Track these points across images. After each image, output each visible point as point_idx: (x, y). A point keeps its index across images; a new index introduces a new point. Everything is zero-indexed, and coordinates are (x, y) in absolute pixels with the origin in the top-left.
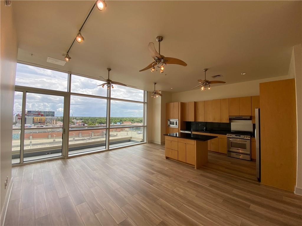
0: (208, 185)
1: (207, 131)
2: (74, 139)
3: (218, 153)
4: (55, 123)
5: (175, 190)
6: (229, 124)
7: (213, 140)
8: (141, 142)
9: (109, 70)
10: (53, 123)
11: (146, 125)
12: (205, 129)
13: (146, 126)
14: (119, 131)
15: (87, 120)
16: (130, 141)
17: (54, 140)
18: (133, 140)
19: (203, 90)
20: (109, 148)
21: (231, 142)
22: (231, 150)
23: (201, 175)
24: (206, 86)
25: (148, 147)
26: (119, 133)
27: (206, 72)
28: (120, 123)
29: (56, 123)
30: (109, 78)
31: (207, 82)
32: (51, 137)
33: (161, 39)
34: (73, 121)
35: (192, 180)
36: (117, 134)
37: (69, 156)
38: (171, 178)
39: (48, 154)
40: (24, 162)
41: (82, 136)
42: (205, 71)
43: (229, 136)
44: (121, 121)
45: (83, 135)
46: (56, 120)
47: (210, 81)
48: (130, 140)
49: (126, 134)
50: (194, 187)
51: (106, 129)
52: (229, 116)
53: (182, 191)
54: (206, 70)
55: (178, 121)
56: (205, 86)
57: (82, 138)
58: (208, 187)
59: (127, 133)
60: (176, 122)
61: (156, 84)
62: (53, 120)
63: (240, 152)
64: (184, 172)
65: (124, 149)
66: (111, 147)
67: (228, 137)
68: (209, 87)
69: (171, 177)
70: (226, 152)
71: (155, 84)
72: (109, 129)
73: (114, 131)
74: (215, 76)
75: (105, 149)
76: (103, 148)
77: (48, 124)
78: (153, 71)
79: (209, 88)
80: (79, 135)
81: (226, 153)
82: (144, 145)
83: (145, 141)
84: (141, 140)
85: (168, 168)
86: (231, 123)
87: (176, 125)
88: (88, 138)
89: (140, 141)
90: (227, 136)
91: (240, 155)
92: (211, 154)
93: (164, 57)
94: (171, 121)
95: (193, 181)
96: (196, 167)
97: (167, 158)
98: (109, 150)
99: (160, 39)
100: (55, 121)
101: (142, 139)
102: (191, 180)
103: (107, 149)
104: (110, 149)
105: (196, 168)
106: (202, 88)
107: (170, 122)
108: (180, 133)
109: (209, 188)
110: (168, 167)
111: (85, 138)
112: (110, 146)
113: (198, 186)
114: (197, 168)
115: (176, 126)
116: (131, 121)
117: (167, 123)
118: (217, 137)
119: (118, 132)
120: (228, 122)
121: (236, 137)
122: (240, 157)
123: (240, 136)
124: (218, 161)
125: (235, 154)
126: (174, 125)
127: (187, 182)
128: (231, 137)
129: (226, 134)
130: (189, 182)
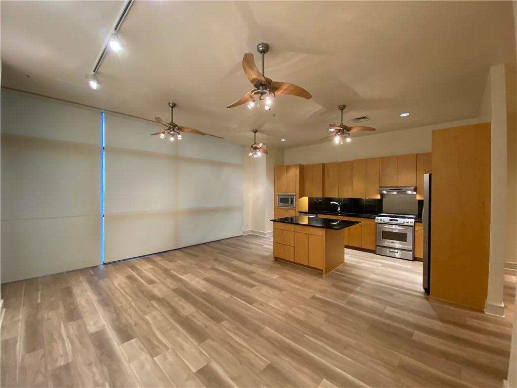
3: (361, 248)
5: (290, 312)
6: (381, 202)
9: (173, 105)
21: (383, 231)
22: (382, 243)
23: (334, 286)
24: (343, 135)
27: (343, 110)
30: (172, 121)
31: (345, 128)
33: (266, 48)
38: (283, 293)
43: (379, 221)
47: (349, 127)
50: (322, 306)
52: (379, 187)
53: (302, 312)
54: (343, 107)
55: (295, 197)
56: (341, 136)
60: (292, 198)
63: (396, 246)
67: (377, 223)
68: (348, 138)
69: (283, 291)
71: (256, 131)
74: (357, 119)
79: (348, 140)
81: (375, 249)
86: (384, 199)
87: (292, 203)
90: (376, 221)
95: (320, 296)
96: (324, 272)
97: (277, 259)
102: (316, 295)
105: (324, 275)
106: (337, 139)
110: (278, 275)
118: (359, 222)
120: (379, 197)
121: (391, 222)
122: (397, 255)
123: (397, 220)
124: (361, 263)
125: (388, 249)
126: (288, 203)
127: (311, 298)
128: (382, 222)
129: (375, 218)
130: (314, 298)
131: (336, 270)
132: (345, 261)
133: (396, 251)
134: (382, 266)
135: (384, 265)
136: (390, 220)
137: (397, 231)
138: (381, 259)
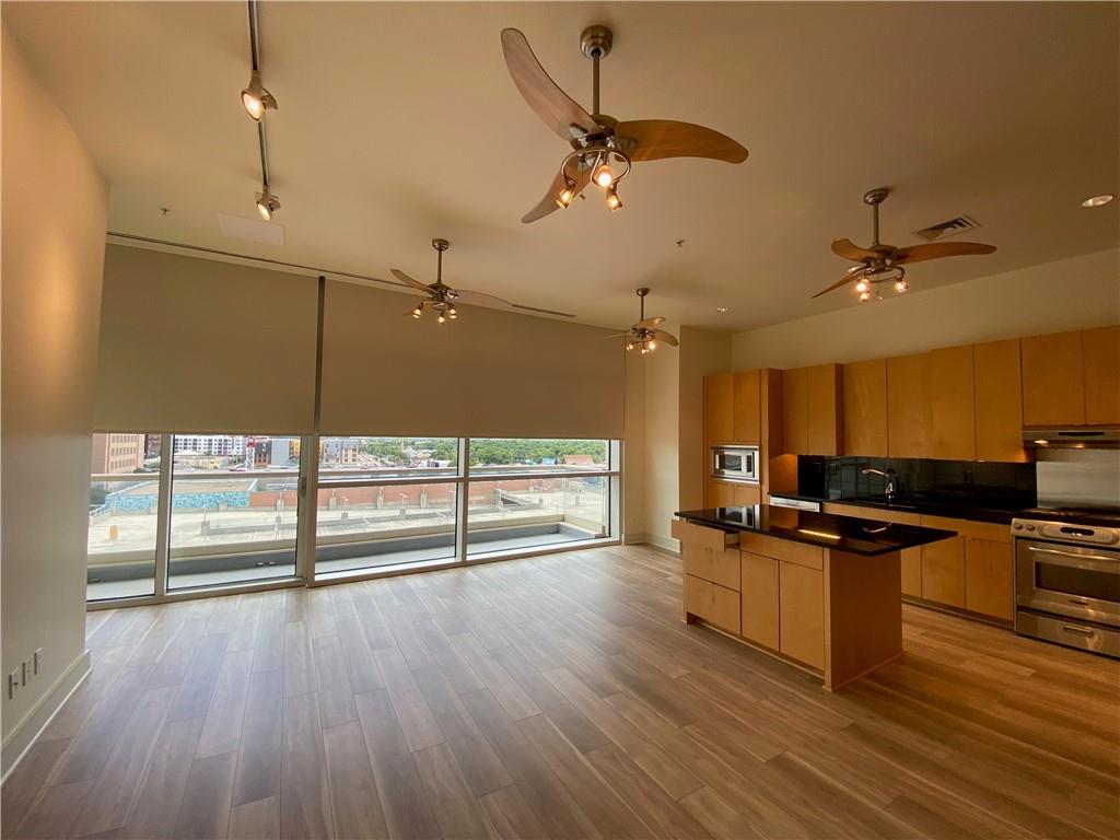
0: (887, 800)
1: (901, 501)
2: (403, 511)
3: (965, 611)
4: (350, 460)
5: (693, 802)
6: (1028, 471)
7: (932, 549)
8: (597, 537)
9: (442, 245)
10: (346, 461)
11: (618, 470)
12: (892, 493)
13: (619, 474)
14: (550, 491)
15: (446, 449)
16: (557, 530)
17: (345, 515)
18: (572, 529)
19: (864, 296)
20: (464, 554)
21: (1038, 564)
22: (1036, 603)
23: (855, 729)
24: (882, 276)
25: (624, 561)
26: (547, 498)
27: (880, 205)
28: (553, 461)
29: (354, 460)
30: (439, 280)
31: (888, 252)
32: (337, 504)
33: (605, 38)
34: (404, 451)
35: (800, 755)
36: (541, 501)
37: (317, 578)
38: (686, 728)
39: (267, 565)
40: (168, 590)
41: (431, 504)
42: (877, 202)
43: (1024, 532)
44: (557, 452)
45: (433, 501)
46: (355, 450)
47: (900, 245)
48: (558, 526)
49: (574, 502)
50: (805, 802)
51: (457, 481)
52: (1024, 428)
53: (731, 812)
54: (880, 196)
55: (757, 453)
56: (874, 277)
57: (427, 511)
58: (886, 808)
59: (577, 498)
60: (750, 460)
61: (649, 295)
62: (346, 450)
63: (1088, 615)
64: (764, 702)
65: (525, 563)
66: (476, 552)
67: (1018, 537)
68: (900, 280)
69: (687, 724)
70: (1008, 613)
71: (645, 292)
72: (466, 480)
73: (531, 489)
74: (933, 229)
75: (452, 561)
76: (446, 556)
77: (332, 462)
78: (566, 205)
79: (900, 287)
80: (419, 499)
81: (1010, 618)
82: (607, 552)
83: (615, 537)
84: (600, 532)
85: (683, 671)
86: (1038, 463)
87: (749, 470)
88: (446, 510)
89: (594, 533)
90: (1013, 530)
91: (1091, 635)
92: (923, 613)
93: (615, 122)
94: (726, 453)
95: (804, 763)
96: (828, 678)
97: (693, 620)
98: (465, 564)
99: (600, 41)
100: (350, 453)
101: (604, 528)
102: (789, 754)
103: (459, 559)
104: (470, 562)
105: (827, 687)
106: (862, 287)
107: (722, 458)
108: (767, 511)
109: (890, 817)
110: (688, 667)
111: (438, 511)
112: (471, 549)
113: (827, 796)
114: (833, 686)
115: (751, 474)
116: (591, 453)
117: (706, 462)
118: (954, 534)
119: (544, 492)
120: (1022, 458)
121: (1068, 535)
122: (1091, 644)
123: (1091, 533)
124: (962, 660)
125: (1059, 624)
126: (740, 469)
127: (768, 762)
128: (1036, 534)
129: (1010, 523)
130: (779, 763)
131: (871, 676)
132: (905, 647)
133: (1089, 629)
134: (1033, 675)
135: (1042, 675)
136: (1064, 530)
137: (1091, 567)
138: (1034, 651)
